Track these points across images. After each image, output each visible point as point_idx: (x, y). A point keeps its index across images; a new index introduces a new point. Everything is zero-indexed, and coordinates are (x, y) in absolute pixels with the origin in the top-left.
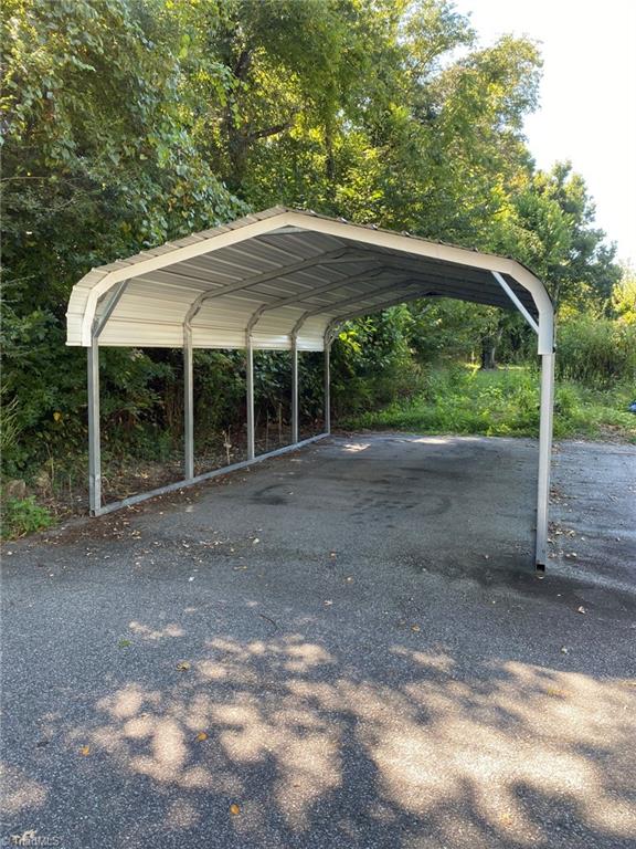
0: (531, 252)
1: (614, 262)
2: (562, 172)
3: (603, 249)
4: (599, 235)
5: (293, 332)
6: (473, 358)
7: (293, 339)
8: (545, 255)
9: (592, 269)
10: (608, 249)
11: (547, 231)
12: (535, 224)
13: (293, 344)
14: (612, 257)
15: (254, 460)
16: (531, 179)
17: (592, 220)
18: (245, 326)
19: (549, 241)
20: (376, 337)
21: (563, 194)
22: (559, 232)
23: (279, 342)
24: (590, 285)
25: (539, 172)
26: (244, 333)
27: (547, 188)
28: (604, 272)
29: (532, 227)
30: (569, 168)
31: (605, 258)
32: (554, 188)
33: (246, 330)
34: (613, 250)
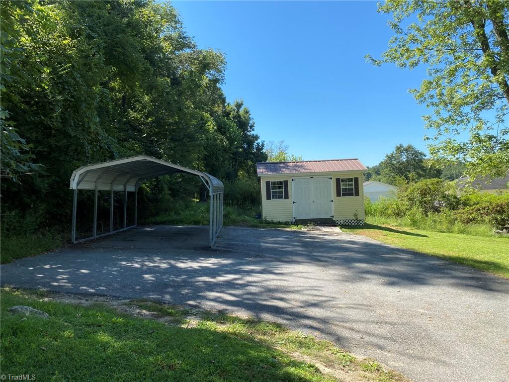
0: (223, 146)
1: (264, 151)
2: (239, 106)
3: (258, 144)
4: (256, 137)
5: (125, 184)
6: (196, 196)
7: (125, 187)
8: (230, 148)
9: (253, 154)
10: (260, 145)
11: (230, 136)
12: (225, 133)
13: (125, 188)
14: (262, 149)
15: (112, 232)
16: (224, 107)
17: (253, 130)
18: (111, 182)
19: (231, 141)
20: (156, 186)
21: (239, 116)
22: (236, 137)
23: (120, 188)
24: (252, 162)
25: (228, 104)
26: (110, 185)
27: (232, 113)
28: (258, 156)
29: (224, 134)
30: (242, 104)
31: (260, 148)
32: (235, 113)
33: (111, 183)
34: (263, 145)
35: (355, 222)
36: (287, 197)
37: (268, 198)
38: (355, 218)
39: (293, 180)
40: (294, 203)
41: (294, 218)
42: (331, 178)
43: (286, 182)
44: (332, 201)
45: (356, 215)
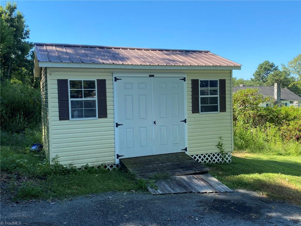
2: (12, 9)
17: (28, 37)
21: (12, 20)
35: (218, 157)
36: (103, 114)
37: (63, 115)
38: (218, 151)
39: (116, 79)
40: (117, 125)
41: (118, 156)
42: (184, 79)
43: (102, 83)
44: (185, 121)
45: (220, 145)
